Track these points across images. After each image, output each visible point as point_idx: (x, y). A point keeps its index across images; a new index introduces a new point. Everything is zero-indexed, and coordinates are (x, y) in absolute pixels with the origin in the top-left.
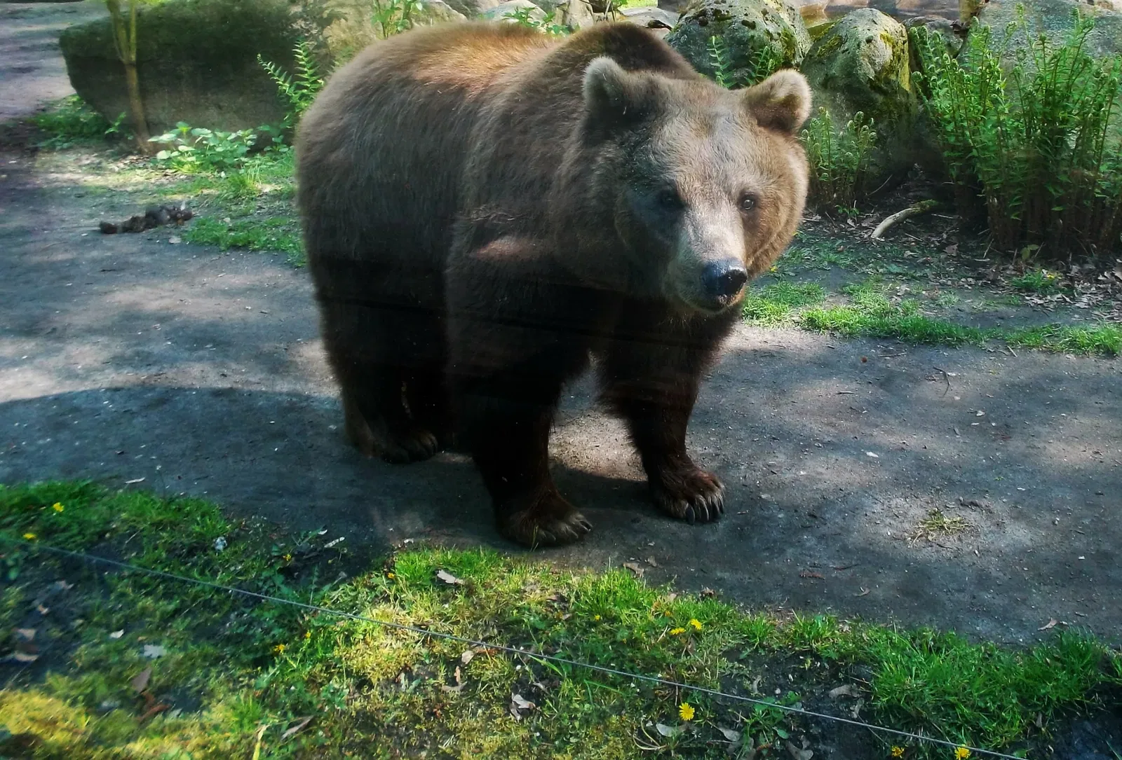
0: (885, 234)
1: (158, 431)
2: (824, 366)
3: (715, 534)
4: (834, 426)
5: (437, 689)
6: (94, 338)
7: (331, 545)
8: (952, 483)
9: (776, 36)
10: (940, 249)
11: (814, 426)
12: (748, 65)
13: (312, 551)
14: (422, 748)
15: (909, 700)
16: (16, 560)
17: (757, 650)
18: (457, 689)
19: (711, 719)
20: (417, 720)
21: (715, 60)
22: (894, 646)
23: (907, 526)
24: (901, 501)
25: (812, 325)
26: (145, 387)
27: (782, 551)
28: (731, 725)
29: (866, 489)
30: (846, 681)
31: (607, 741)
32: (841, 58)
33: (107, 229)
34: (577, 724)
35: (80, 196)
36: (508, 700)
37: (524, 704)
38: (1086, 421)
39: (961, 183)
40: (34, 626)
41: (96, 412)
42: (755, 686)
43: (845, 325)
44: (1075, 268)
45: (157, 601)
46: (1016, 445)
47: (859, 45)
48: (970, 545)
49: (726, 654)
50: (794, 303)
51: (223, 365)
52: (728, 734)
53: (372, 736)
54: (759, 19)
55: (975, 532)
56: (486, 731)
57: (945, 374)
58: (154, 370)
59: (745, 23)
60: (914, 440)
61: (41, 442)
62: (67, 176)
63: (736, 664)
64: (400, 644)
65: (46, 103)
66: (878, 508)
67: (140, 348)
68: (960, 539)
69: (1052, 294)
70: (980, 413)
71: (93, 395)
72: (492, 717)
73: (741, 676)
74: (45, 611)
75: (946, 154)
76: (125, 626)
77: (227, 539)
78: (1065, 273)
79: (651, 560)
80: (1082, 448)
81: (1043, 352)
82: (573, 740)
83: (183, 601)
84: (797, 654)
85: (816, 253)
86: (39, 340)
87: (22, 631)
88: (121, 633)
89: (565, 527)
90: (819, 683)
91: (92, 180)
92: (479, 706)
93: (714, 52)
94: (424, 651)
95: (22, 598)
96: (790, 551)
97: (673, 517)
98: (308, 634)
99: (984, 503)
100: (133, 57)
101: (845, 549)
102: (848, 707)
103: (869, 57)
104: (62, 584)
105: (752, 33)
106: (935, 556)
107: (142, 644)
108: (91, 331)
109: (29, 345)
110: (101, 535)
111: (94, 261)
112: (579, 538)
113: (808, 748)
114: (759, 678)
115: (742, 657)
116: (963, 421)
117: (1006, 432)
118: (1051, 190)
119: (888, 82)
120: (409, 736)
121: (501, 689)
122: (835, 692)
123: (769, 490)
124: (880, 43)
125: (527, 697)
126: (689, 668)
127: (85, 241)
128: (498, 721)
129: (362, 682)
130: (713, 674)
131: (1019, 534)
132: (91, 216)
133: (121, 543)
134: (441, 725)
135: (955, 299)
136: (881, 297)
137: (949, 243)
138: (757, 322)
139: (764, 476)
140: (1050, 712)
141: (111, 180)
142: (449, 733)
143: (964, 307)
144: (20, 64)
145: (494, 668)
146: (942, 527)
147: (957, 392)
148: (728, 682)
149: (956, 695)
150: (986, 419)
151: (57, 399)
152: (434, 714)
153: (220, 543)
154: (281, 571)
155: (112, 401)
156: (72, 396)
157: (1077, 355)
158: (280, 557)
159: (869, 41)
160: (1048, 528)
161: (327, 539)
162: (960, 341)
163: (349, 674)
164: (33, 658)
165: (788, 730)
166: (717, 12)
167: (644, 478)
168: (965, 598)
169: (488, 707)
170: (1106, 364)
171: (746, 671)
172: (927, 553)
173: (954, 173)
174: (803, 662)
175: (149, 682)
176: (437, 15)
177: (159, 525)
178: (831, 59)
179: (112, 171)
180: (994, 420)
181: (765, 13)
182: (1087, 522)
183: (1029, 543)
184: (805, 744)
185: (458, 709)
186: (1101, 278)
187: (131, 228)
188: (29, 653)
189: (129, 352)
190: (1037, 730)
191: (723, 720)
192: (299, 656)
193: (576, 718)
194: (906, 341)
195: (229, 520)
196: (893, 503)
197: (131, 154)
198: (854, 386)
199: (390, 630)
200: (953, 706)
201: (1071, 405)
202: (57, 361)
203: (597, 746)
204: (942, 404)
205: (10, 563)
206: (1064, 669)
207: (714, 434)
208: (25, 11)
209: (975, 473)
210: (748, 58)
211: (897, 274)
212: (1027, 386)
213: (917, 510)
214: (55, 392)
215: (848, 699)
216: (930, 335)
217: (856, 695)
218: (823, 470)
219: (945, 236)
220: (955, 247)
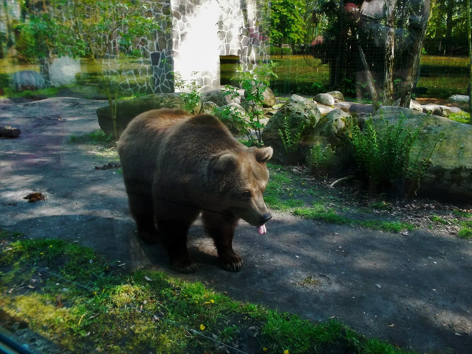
0: (335, 186)
1: (88, 228)
2: (294, 227)
3: (235, 276)
4: (289, 246)
5: (134, 310)
6: (81, 200)
7: (120, 265)
8: (320, 268)
9: (308, 118)
10: (353, 192)
11: (282, 246)
12: (297, 127)
13: (114, 266)
14: (126, 327)
15: (273, 334)
16: (37, 260)
17: (231, 312)
18: (140, 311)
19: (210, 331)
20: (126, 319)
21: (286, 125)
22: (274, 316)
23: (299, 280)
24: (300, 272)
25: (296, 214)
26: (90, 215)
27: (255, 283)
28: (216, 333)
29: (291, 268)
30: (255, 325)
31: (178, 333)
32: (327, 125)
33: (97, 168)
34: (169, 326)
35: (94, 158)
36: (153, 316)
37: (156, 318)
38: (377, 253)
39: (361, 170)
40: (36, 279)
41: (74, 221)
42: (227, 323)
43: (307, 214)
44: (397, 202)
45: (71, 276)
46: (348, 259)
47: (332, 122)
48: (318, 289)
49: (221, 312)
50: (292, 206)
51: (113, 211)
52: (214, 336)
53: (113, 322)
54: (303, 112)
55: (321, 285)
56: (144, 325)
57: (334, 233)
58: (94, 210)
59: (297, 113)
60: (313, 254)
61: (56, 228)
62: (93, 152)
63: (224, 315)
64: (128, 296)
65: (95, 130)
66: (292, 274)
67: (92, 204)
68: (315, 287)
69: (384, 210)
70: (340, 247)
71: (75, 216)
72: (147, 321)
73: (224, 319)
74: (40, 275)
75: (357, 160)
76: (60, 282)
77: (93, 260)
78: (394, 203)
79: (212, 282)
80: (371, 262)
81: (372, 229)
82: (167, 331)
83: (77, 277)
84: (243, 315)
85: (307, 190)
86: (67, 199)
87: (32, 279)
88: (59, 284)
89: (188, 268)
90: (247, 324)
91: (99, 154)
92: (144, 317)
93: (285, 122)
94: (134, 299)
95: (36, 270)
96: (257, 284)
97: (225, 269)
98: (104, 290)
99: (328, 276)
100: (115, 117)
101: (275, 285)
102: (253, 333)
103: (336, 126)
104: (47, 268)
105: (299, 116)
106: (304, 291)
107: (63, 287)
108: (82, 198)
109: (64, 200)
110: (60, 255)
111: (90, 178)
112: (193, 272)
113: (238, 344)
114: (229, 321)
115: (226, 313)
116: (334, 249)
117: (346, 254)
118: (390, 174)
119: (343, 134)
120: (123, 323)
121: (151, 313)
122: (251, 328)
123: (259, 264)
124: (340, 121)
125: (158, 316)
126: (207, 314)
127: (90, 171)
128: (148, 322)
129: (115, 306)
130: (215, 317)
131: (336, 287)
132: (94, 164)
133: (65, 258)
134: (133, 321)
135: (348, 209)
136: (323, 206)
137: (356, 190)
138: (278, 211)
139: (259, 260)
140: (320, 345)
141: (104, 154)
142: (134, 324)
143: (351, 212)
144: (92, 118)
145: (151, 307)
146: (310, 282)
147: (335, 240)
148: (219, 320)
149: (289, 334)
150: (342, 249)
151: (66, 216)
152: (131, 318)
153: (91, 261)
154: (104, 271)
155: (79, 218)
156: (70, 216)
157: (384, 231)
158: (105, 267)
159: (336, 120)
160: (347, 286)
161: (120, 263)
162: (344, 223)
163: (112, 303)
164: (33, 287)
165: (233, 337)
166: (288, 109)
167: (218, 256)
168: (307, 305)
169: (147, 318)
170: (393, 235)
171: (226, 318)
172: (302, 290)
173: (359, 167)
174: (244, 317)
175: (61, 298)
176: (212, 107)
177: (76, 255)
178: (324, 126)
179: (106, 151)
180: (344, 250)
181: (305, 109)
182: (361, 286)
183: (338, 291)
184: (237, 343)
185: (138, 317)
186: (406, 206)
187: (104, 168)
188: (32, 286)
189: (89, 205)
190: (314, 349)
191: (214, 331)
192: (101, 296)
193: (169, 324)
194: (325, 222)
195: (95, 255)
196: (297, 273)
197: (113, 146)
198: (302, 234)
199: (127, 292)
200: (286, 337)
201: (373, 248)
202: (69, 206)
203: (175, 334)
204: (328, 243)
205: (35, 260)
206: (328, 331)
207: (249, 245)
208: (97, 102)
209: (330, 266)
210: (297, 124)
211: (332, 199)
212: (361, 240)
213: (304, 276)
214: (65, 214)
215: (254, 331)
216: (333, 220)
217: (257, 330)
218: (279, 260)
219: (355, 188)
220: (358, 192)
